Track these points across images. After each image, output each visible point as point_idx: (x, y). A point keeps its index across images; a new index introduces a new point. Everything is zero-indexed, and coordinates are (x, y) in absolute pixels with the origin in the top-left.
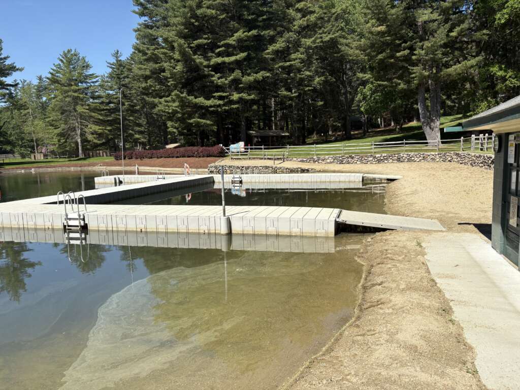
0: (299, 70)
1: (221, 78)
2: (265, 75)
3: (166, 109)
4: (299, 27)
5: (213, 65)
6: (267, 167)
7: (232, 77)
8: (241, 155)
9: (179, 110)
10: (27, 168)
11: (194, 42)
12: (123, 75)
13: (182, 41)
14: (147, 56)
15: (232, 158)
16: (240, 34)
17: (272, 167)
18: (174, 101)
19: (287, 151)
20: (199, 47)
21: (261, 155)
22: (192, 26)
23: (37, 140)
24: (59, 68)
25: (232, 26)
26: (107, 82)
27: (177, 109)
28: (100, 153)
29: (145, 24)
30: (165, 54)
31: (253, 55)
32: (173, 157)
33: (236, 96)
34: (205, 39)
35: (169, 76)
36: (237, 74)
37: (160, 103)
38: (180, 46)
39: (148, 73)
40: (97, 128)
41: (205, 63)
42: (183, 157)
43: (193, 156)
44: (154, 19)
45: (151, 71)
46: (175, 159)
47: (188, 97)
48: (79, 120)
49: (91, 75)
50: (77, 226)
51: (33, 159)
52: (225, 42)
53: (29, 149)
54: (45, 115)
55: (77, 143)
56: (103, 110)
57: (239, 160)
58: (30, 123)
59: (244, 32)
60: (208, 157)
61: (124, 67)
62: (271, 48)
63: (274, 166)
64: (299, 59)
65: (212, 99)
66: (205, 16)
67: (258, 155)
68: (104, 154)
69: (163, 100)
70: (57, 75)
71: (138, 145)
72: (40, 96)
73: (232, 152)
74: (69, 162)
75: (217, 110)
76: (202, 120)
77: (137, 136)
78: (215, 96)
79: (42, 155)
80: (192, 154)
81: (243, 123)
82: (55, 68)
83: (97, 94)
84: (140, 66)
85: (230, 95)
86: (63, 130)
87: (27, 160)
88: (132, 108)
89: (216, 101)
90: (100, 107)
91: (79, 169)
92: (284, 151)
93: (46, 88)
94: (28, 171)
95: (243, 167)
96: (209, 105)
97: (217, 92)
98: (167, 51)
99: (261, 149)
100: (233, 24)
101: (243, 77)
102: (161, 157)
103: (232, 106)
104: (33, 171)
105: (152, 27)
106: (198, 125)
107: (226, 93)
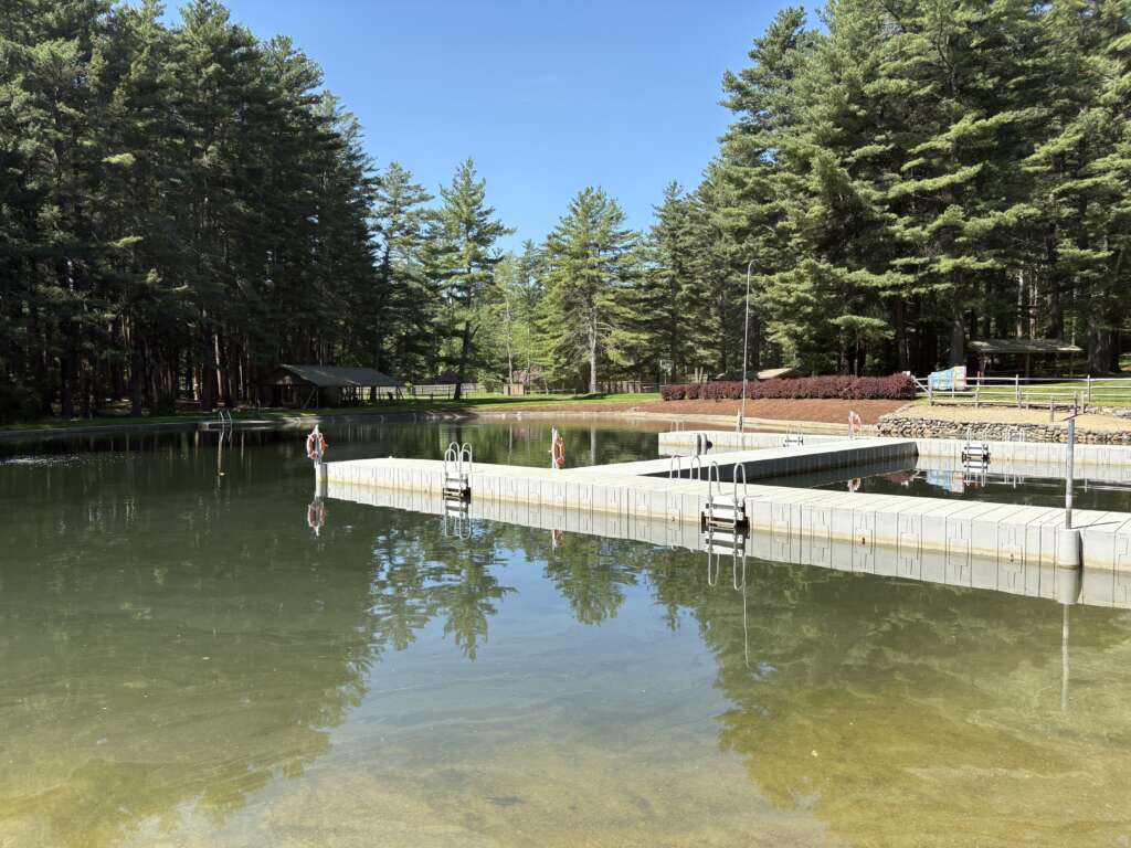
0: (1117, 197)
1: (912, 225)
2: (1025, 211)
3: (782, 297)
4: (1117, 94)
5: (893, 199)
6: (1032, 427)
7: (939, 222)
8: (958, 396)
9: (811, 298)
10: (511, 410)
11: (854, 152)
12: (682, 231)
13: (829, 153)
14: (746, 189)
15: (933, 404)
16: (966, 124)
17: (1046, 428)
18: (800, 279)
19: (1084, 389)
20: (862, 162)
21: (1012, 397)
22: (850, 120)
23: (514, 360)
24: (568, 224)
25: (945, 109)
26: (651, 245)
27: (808, 295)
28: (622, 386)
29: (741, 126)
30: (788, 182)
31: (995, 168)
32: (788, 397)
33: (945, 264)
34: (879, 143)
35: (794, 227)
36: (953, 213)
37: (772, 284)
38: (824, 163)
39: (744, 223)
40: (627, 336)
41: (877, 195)
42: (812, 397)
43: (836, 397)
44: (762, 113)
45: (750, 218)
46: (793, 402)
47: (833, 271)
48: (595, 322)
49: (623, 233)
50: (731, 521)
51: (506, 396)
52: (924, 146)
53: (501, 376)
54: (531, 312)
55: (587, 367)
56: (641, 300)
57: (950, 408)
58: (506, 327)
59: (977, 119)
60: (872, 398)
61: (684, 214)
62: (1041, 151)
63: (1052, 426)
64: (1117, 169)
65: (889, 272)
66: (884, 95)
67: (1002, 397)
68: (631, 387)
69: (776, 277)
70: (565, 237)
71: (696, 369)
72: (526, 277)
73: (933, 390)
74: (576, 402)
75: (900, 295)
76: (861, 319)
77: (702, 352)
78: (895, 266)
79: (521, 387)
80: (834, 393)
81: (958, 323)
82: (563, 226)
83: (631, 269)
84: (730, 209)
85: (932, 261)
86: (567, 340)
87: (495, 395)
88: (694, 297)
89: (897, 275)
90: (634, 295)
91: (596, 415)
92: (1079, 391)
93: (537, 263)
94: (511, 415)
95: (965, 425)
96: (880, 285)
97: (900, 255)
98: (794, 176)
99: (1013, 383)
100: (950, 103)
101: (966, 219)
102: (762, 397)
103: (936, 286)
104: (519, 416)
105: (756, 130)
106: (852, 329)
107: (921, 256)
